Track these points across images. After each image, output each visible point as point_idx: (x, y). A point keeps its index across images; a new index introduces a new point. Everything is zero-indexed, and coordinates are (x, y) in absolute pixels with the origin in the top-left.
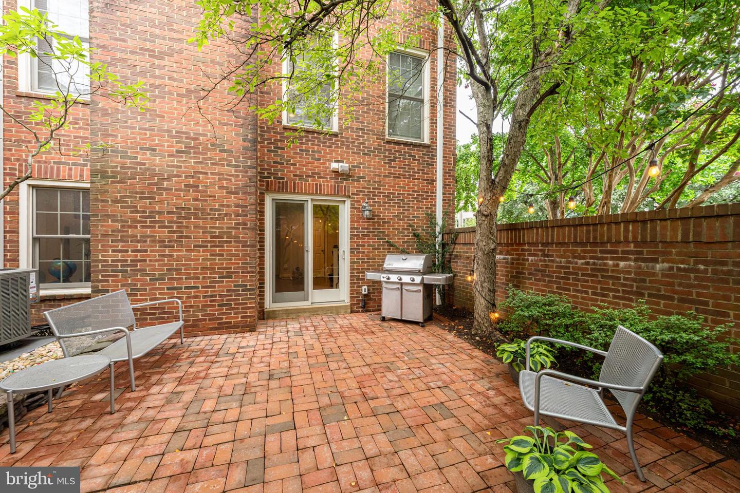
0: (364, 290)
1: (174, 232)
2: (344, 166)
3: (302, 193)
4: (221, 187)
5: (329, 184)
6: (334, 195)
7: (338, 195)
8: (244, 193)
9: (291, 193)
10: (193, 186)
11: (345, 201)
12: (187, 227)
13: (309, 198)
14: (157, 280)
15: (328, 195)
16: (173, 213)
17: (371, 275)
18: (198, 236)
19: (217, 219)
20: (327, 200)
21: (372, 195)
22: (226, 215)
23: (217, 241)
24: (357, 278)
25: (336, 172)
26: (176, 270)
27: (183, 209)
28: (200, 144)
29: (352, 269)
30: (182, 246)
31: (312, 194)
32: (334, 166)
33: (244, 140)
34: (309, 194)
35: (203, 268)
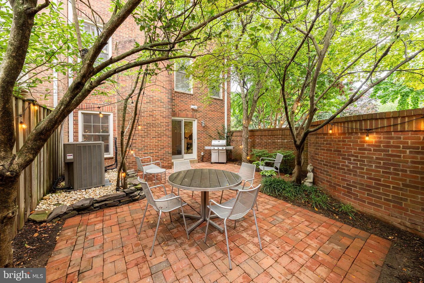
0: (202, 154)
1: (146, 132)
2: (195, 107)
3: (181, 117)
4: (161, 116)
5: (190, 113)
6: (192, 118)
7: (193, 118)
8: (168, 118)
9: (178, 117)
10: (151, 115)
11: (195, 120)
12: (150, 130)
13: (183, 119)
14: (140, 150)
15: (190, 118)
16: (145, 125)
17: (207, 148)
18: (153, 134)
19: (160, 127)
20: (189, 120)
21: (205, 118)
22: (162, 126)
23: (159, 136)
24: (199, 150)
25: (192, 109)
26: (146, 146)
27: (148, 124)
28: (154, 100)
29: (198, 146)
30: (148, 138)
31: (185, 117)
32: (192, 107)
33: (168, 98)
34: (184, 117)
35: (155, 146)
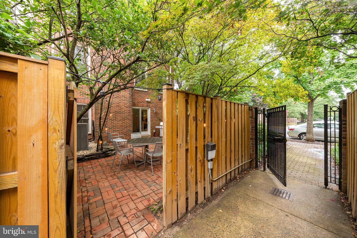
0: (154, 131)
1: (114, 117)
2: (149, 100)
4: (124, 106)
5: (145, 104)
6: (147, 107)
7: (148, 107)
8: (130, 108)
9: (137, 107)
10: (118, 106)
11: (149, 109)
12: (117, 116)
13: (140, 108)
14: (110, 129)
15: (145, 107)
16: (114, 112)
17: (157, 127)
18: (119, 118)
19: (124, 114)
20: (144, 108)
21: (155, 107)
22: (126, 113)
23: (124, 119)
24: (152, 128)
25: (147, 101)
26: (115, 126)
27: (116, 111)
28: (120, 96)
29: (151, 126)
30: (116, 120)
31: (142, 107)
32: (147, 100)
33: (129, 95)
34: (141, 107)
35: (121, 126)
